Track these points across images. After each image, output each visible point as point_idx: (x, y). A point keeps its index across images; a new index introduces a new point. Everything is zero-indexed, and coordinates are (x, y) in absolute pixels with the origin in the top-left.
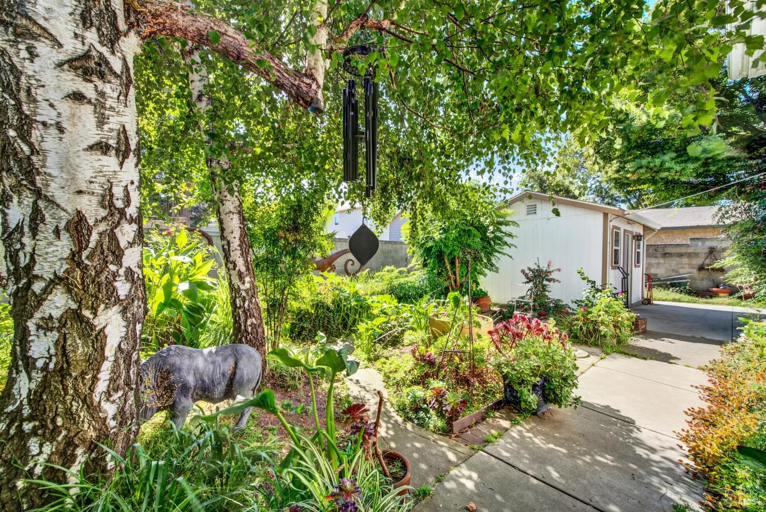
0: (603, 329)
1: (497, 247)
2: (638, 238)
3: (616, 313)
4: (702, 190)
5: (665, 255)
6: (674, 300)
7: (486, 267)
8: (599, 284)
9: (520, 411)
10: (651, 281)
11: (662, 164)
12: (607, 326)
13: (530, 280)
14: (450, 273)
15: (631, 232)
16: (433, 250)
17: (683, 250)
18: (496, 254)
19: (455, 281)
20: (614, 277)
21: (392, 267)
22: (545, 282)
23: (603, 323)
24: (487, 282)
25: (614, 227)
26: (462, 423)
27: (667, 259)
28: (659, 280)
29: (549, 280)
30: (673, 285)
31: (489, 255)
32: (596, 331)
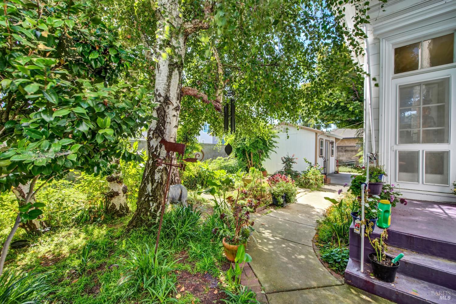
0: (311, 181)
1: (270, 148)
2: (332, 143)
3: (316, 175)
4: (353, 124)
5: (346, 151)
6: (349, 172)
7: (265, 157)
8: (313, 164)
9: (278, 206)
10: (339, 163)
11: (336, 113)
12: (313, 180)
13: (284, 163)
14: (248, 160)
15: (329, 141)
16: (241, 149)
17: (353, 149)
18: (270, 151)
19: (251, 164)
20: (320, 161)
21: (221, 157)
22: (291, 163)
23: (311, 179)
24: (266, 164)
25: (320, 139)
26: (258, 209)
27: (346, 153)
28: (343, 163)
29: (293, 163)
30: (349, 165)
31: (266, 151)
32: (309, 182)
